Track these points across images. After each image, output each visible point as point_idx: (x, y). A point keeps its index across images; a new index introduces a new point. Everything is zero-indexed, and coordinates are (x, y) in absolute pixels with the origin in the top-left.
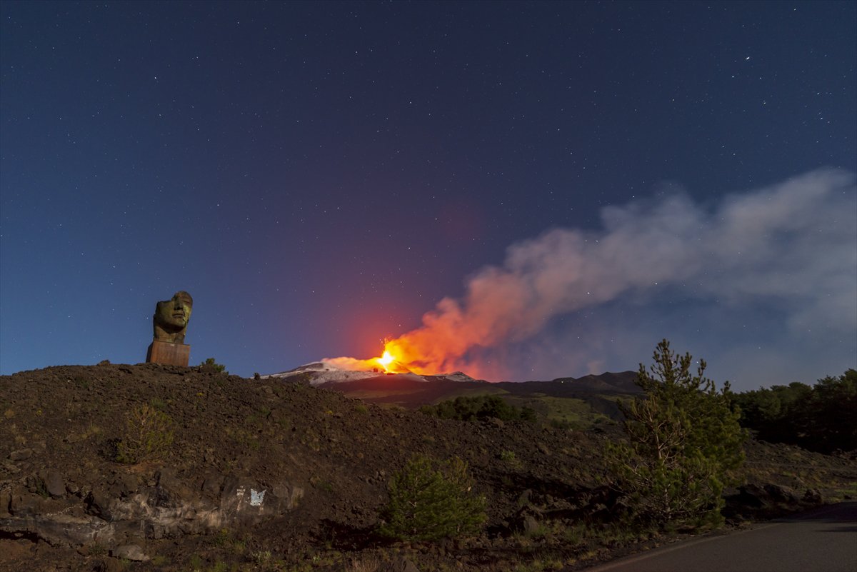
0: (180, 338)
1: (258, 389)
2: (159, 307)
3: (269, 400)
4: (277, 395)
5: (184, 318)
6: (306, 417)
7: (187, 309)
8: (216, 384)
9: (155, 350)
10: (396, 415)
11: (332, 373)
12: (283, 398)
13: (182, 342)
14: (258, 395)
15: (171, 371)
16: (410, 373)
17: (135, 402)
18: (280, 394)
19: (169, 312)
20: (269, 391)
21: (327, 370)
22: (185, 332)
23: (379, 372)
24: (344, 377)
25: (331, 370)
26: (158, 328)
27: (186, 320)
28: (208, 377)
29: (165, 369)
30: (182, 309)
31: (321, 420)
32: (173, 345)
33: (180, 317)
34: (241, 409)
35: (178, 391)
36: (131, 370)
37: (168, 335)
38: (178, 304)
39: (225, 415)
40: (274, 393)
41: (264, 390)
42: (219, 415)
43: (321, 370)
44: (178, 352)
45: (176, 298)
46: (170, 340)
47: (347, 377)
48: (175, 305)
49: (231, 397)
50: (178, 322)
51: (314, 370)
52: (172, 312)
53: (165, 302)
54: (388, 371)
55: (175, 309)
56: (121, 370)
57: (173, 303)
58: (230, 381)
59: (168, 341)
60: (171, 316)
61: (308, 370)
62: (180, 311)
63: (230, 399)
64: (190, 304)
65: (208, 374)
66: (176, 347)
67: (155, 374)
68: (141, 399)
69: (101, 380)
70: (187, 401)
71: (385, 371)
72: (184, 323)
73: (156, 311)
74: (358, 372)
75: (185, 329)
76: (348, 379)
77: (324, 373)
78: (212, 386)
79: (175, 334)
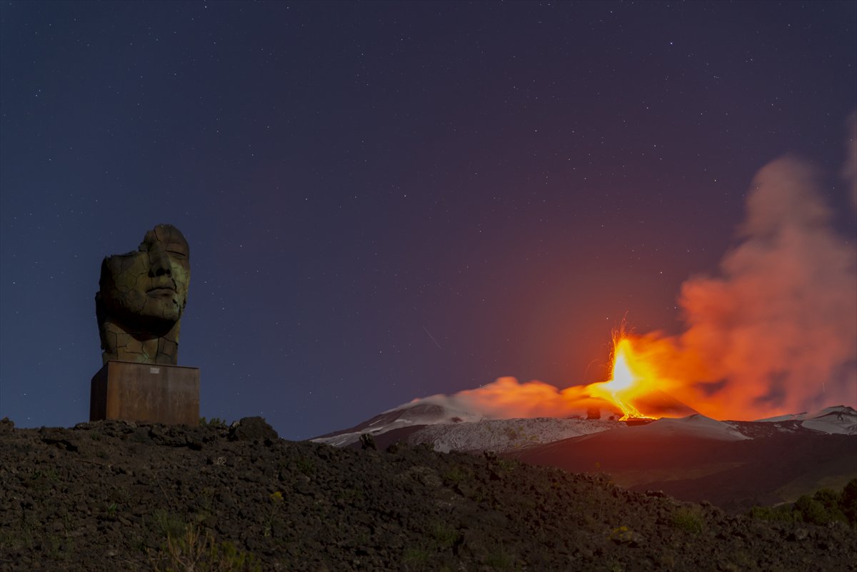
0: (168, 350)
1: (404, 477)
2: (108, 272)
3: (441, 503)
4: (456, 489)
5: (176, 297)
6: (550, 545)
7: (179, 272)
8: (294, 468)
9: (113, 384)
10: (782, 532)
11: (470, 428)
12: (473, 498)
13: (173, 363)
14: (410, 491)
15: (168, 438)
16: (695, 416)
17: (117, 524)
18: (464, 488)
19: (136, 283)
20: (433, 480)
21: (456, 420)
22: (180, 333)
23: (604, 417)
24: (505, 439)
25: (465, 419)
26: (112, 328)
27: (180, 302)
28: (266, 451)
29: (151, 435)
30: (168, 272)
31: (590, 553)
32: (155, 370)
33: (166, 295)
34: (378, 531)
35: (212, 490)
36: (74, 443)
37: (139, 343)
38: (158, 260)
39: (347, 548)
40: (445, 484)
41: (419, 479)
42: (331, 549)
43: (439, 422)
44: (171, 387)
45: (149, 244)
46: (145, 358)
47: (513, 436)
48: (151, 264)
49: (341, 501)
50: (161, 307)
51: (419, 422)
52: (144, 282)
53: (124, 257)
54: (630, 412)
55: (151, 275)
56: (49, 442)
57: (144, 257)
58: (323, 457)
59: (140, 359)
60: (144, 294)
61: (401, 422)
62: (164, 280)
63: (341, 507)
64: (183, 256)
65: (261, 441)
66: (164, 375)
67: (132, 450)
68: (128, 515)
69: (14, 471)
70: (240, 514)
71: (622, 415)
72: (177, 310)
73: (101, 283)
74: (543, 420)
75: (178, 325)
76: (518, 444)
77: (446, 429)
78: (285, 474)
79: (156, 340)
